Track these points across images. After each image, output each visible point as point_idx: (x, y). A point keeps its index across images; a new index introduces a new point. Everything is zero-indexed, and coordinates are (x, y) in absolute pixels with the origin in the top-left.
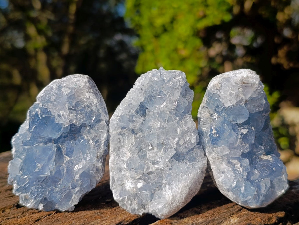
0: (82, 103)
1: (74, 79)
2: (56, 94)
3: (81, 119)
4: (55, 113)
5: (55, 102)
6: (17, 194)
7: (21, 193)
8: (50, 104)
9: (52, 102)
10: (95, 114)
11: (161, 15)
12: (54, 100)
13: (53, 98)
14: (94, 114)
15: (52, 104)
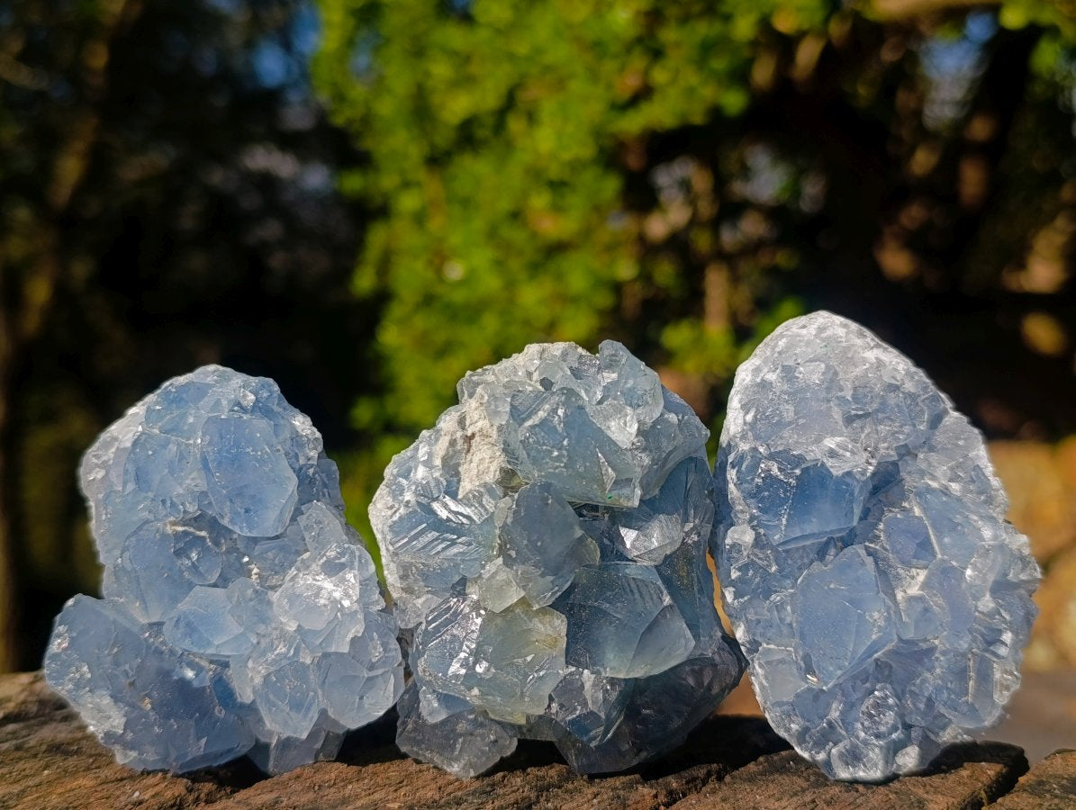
0: (868, 389)
1: (804, 331)
2: (789, 394)
3: (897, 432)
4: (814, 453)
5: (798, 418)
6: (821, 757)
7: (831, 744)
8: (786, 433)
9: (790, 423)
10: (923, 401)
11: (464, 80)
12: (796, 415)
13: (789, 411)
14: (920, 404)
15: (793, 429)
